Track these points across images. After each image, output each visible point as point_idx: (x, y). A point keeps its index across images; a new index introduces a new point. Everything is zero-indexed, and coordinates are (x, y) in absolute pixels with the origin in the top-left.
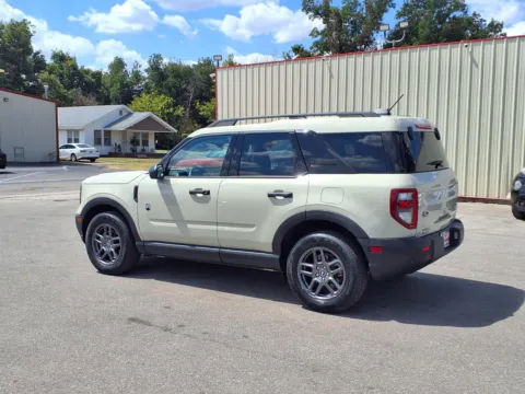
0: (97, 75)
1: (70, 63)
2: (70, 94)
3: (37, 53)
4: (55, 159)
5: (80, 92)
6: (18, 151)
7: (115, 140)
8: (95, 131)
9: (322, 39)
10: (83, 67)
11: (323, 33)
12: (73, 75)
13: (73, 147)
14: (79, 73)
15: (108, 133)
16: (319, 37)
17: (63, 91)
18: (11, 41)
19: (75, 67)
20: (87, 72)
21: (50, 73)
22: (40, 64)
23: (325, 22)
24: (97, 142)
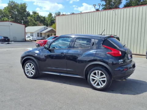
0: (44, 18)
1: (37, 14)
2: (36, 23)
3: (28, 12)
4: (24, 40)
5: (39, 22)
6: (15, 38)
7: (43, 35)
8: (38, 33)
9: (105, 7)
10: (40, 15)
11: (105, 5)
12: (38, 18)
13: (30, 37)
14: (39, 17)
15: (41, 34)
16: (104, 6)
17: (34, 22)
18: (21, 9)
19: (38, 15)
20: (42, 17)
21: (31, 17)
22: (28, 14)
23: (106, 2)
24: (38, 36)
